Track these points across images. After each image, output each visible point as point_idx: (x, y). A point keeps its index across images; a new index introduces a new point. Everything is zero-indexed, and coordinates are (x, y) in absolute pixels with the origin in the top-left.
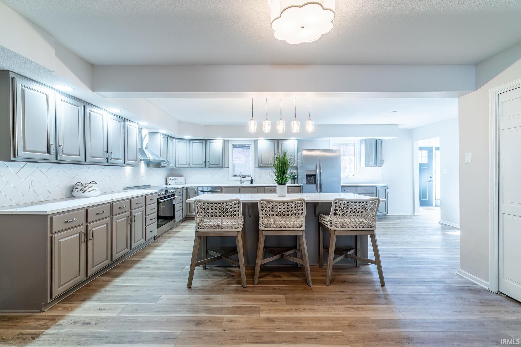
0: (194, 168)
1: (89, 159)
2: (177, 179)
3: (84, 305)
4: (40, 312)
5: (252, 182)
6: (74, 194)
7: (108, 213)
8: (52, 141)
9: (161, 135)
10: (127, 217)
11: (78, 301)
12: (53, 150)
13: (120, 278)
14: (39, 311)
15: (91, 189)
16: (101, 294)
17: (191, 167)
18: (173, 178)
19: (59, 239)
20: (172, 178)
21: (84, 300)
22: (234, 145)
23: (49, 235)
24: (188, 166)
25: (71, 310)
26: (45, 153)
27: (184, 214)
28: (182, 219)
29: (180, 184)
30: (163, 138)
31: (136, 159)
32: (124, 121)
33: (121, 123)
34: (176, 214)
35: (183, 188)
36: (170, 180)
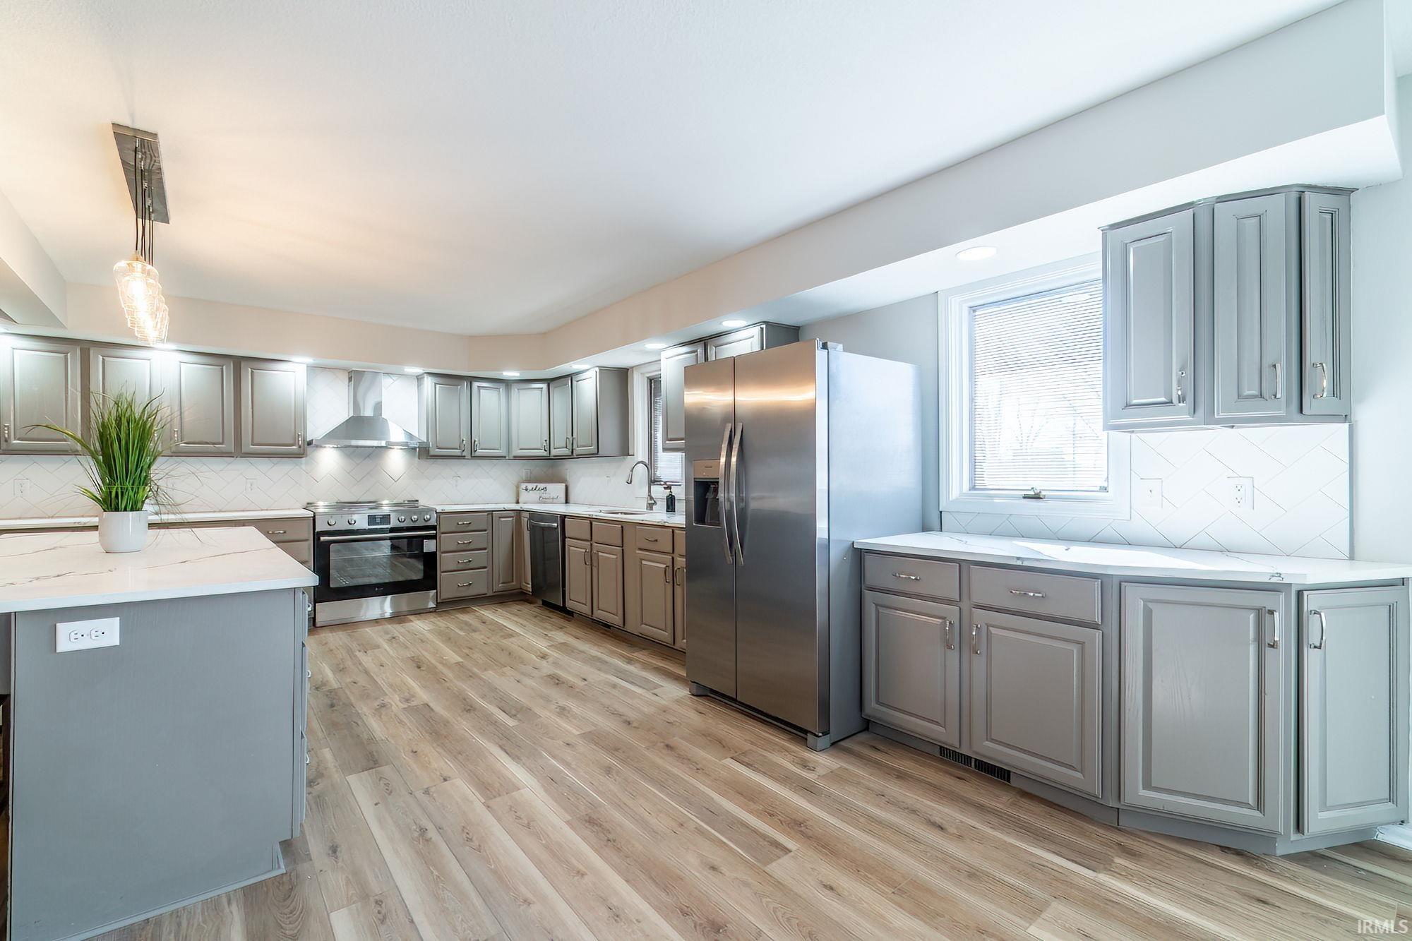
27: (502, 583)
28: (490, 593)
29: (553, 501)
30: (437, 386)
31: (292, 442)
32: (238, 362)
33: (224, 367)
34: (442, 578)
35: (491, 512)
36: (526, 490)
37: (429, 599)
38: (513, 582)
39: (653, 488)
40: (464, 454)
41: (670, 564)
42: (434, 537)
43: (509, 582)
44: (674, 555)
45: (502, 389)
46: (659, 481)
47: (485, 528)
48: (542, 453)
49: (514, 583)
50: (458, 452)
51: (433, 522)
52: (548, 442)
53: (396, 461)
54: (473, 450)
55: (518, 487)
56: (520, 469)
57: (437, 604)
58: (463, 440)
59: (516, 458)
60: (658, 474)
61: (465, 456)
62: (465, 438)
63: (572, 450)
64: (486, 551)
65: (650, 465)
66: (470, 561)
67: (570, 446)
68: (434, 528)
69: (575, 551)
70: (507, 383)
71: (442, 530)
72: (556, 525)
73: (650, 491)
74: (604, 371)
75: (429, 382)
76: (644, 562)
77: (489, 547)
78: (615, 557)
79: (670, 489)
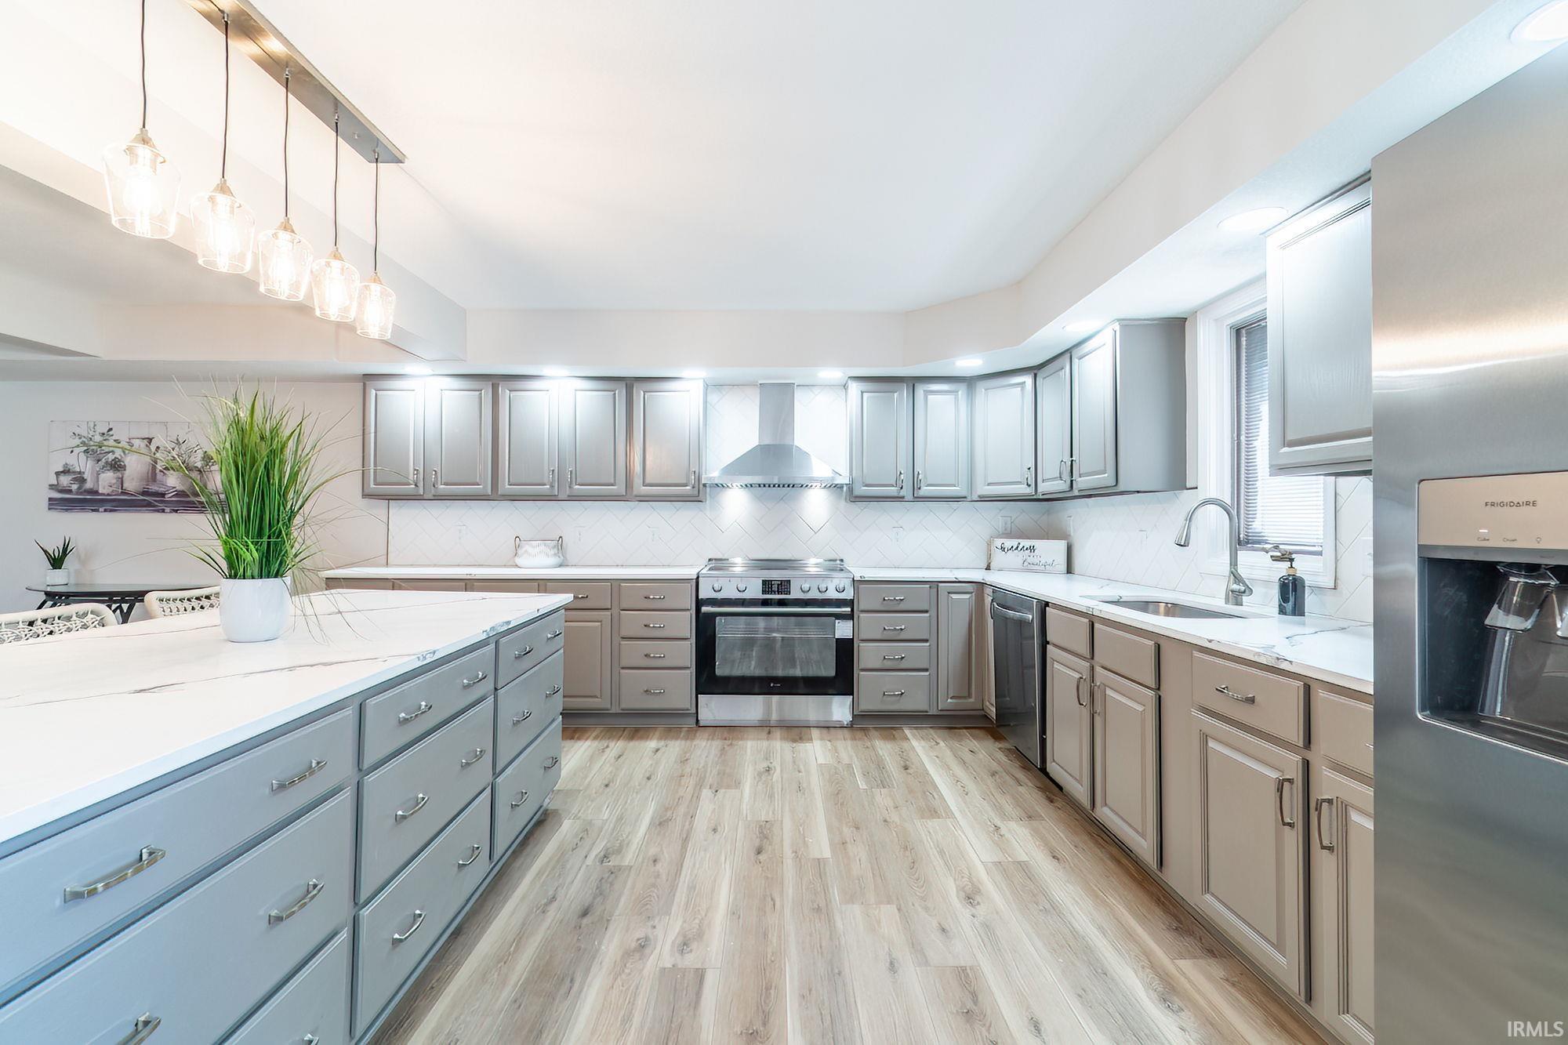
27: (951, 698)
28: (933, 711)
29: (1044, 569)
30: (865, 395)
31: (685, 482)
32: (630, 384)
33: (617, 392)
34: (863, 680)
35: (934, 584)
36: (1003, 549)
37: (840, 709)
38: (969, 696)
39: (1244, 556)
40: (902, 493)
41: (1294, 772)
42: (850, 617)
43: (965, 697)
44: (1309, 756)
45: (962, 390)
46: (1259, 542)
47: (926, 608)
48: (1022, 490)
49: (972, 700)
50: (892, 491)
51: (848, 594)
52: (1033, 469)
53: (816, 505)
54: (915, 487)
55: (989, 544)
56: (996, 516)
57: (854, 716)
58: (901, 473)
59: (984, 499)
60: (1257, 526)
61: (903, 497)
62: (904, 466)
63: (1072, 481)
64: (928, 644)
65: (1238, 507)
66: (903, 658)
67: (1066, 476)
68: (850, 603)
69: (1064, 672)
70: (970, 382)
71: (862, 607)
72: (1031, 617)
73: (1234, 563)
74: (1130, 327)
75: (855, 388)
76: (1211, 744)
77: (931, 639)
78: (1140, 708)
79: (1292, 560)
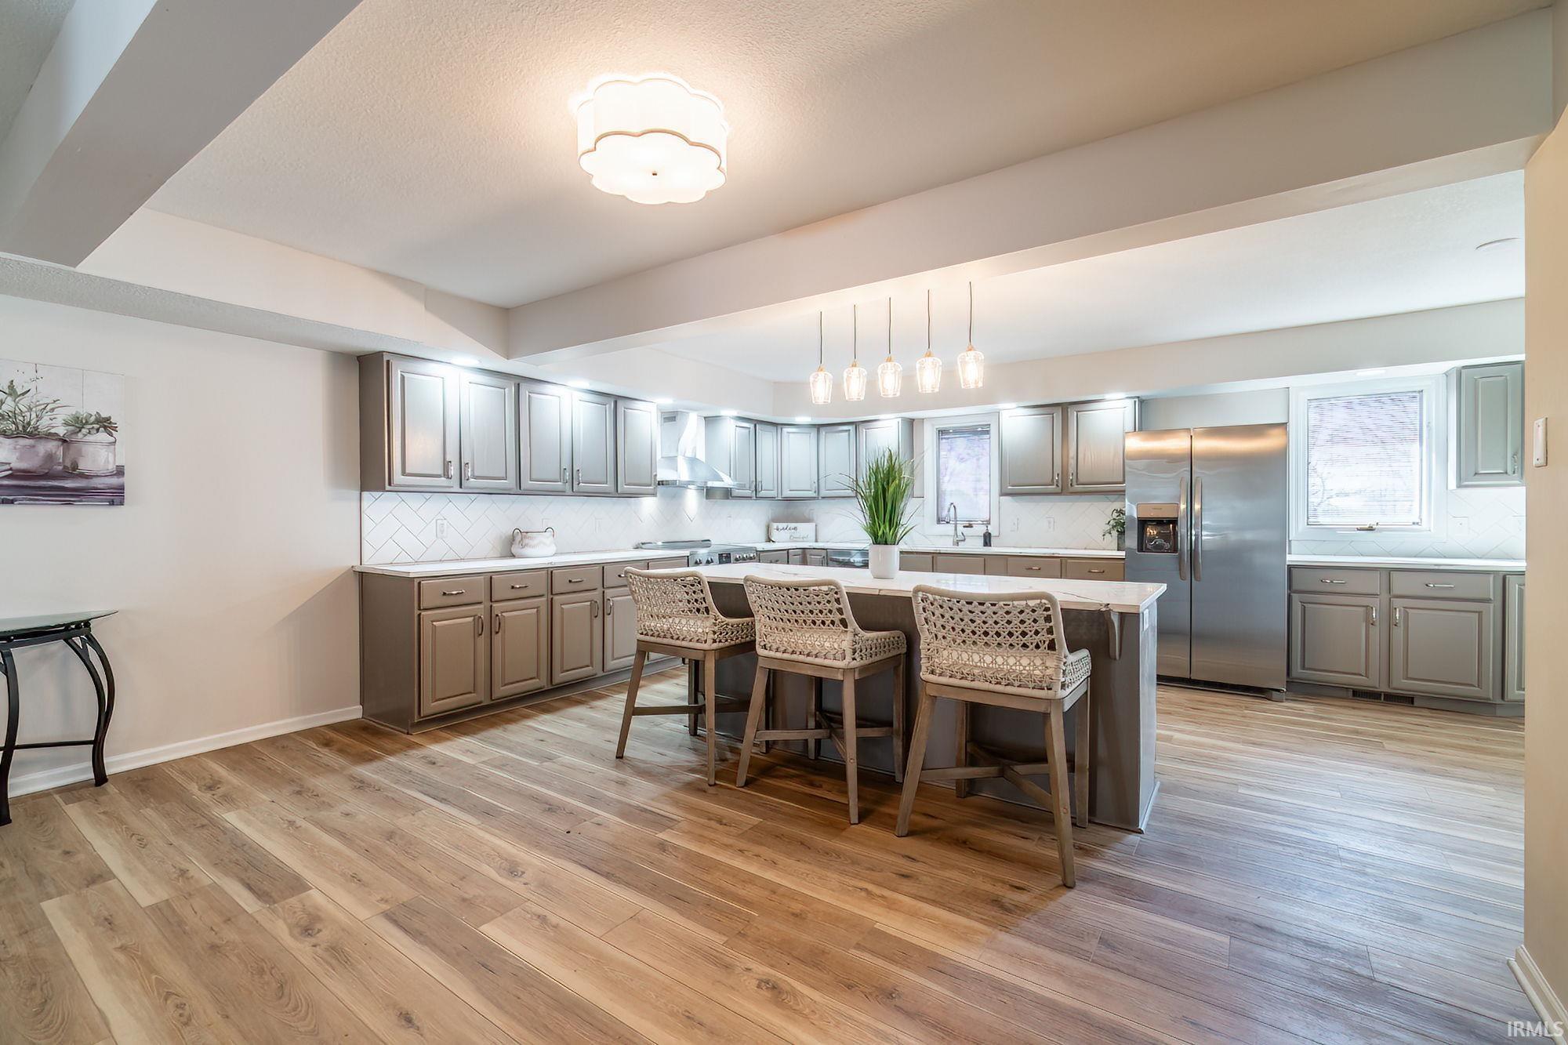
0: (837, 500)
1: (527, 483)
2: (795, 528)
3: (461, 741)
4: (408, 734)
5: (987, 540)
6: (514, 550)
7: (543, 588)
8: (452, 456)
9: (732, 420)
10: (593, 602)
11: (458, 732)
12: (453, 471)
13: (547, 717)
14: (406, 731)
15: (535, 542)
16: (496, 733)
17: (823, 498)
18: (784, 525)
19: (432, 621)
20: (781, 525)
21: (465, 734)
22: (942, 432)
23: (417, 612)
24: (815, 495)
25: (437, 740)
26: (439, 476)
